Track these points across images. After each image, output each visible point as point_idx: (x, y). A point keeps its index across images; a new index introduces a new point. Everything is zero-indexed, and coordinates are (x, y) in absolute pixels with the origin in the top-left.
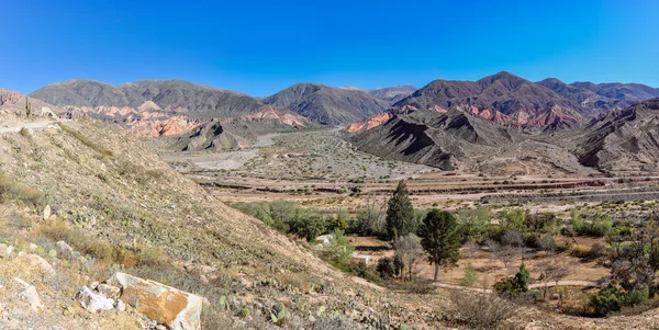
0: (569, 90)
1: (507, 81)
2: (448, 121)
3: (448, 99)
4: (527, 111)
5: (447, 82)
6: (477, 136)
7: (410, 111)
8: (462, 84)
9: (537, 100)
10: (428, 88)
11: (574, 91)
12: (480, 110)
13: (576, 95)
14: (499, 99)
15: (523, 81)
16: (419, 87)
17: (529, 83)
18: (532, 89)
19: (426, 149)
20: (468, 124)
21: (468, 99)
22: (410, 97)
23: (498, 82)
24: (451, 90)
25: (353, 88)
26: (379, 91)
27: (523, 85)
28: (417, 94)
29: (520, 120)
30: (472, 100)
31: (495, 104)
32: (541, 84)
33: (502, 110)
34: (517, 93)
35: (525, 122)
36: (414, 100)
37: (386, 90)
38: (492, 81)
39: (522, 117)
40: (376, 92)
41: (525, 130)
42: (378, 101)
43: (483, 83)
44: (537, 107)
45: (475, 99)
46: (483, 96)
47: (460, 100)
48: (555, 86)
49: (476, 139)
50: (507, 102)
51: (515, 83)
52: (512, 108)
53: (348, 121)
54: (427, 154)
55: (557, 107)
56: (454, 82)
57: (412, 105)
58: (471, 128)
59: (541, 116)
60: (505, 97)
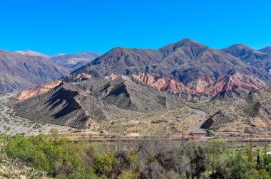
0: (257, 56)
1: (188, 49)
2: (109, 90)
3: (127, 67)
4: (206, 79)
5: (128, 50)
6: (130, 102)
7: (84, 79)
8: (143, 52)
9: (218, 67)
10: (108, 56)
11: (262, 57)
12: (156, 79)
13: (264, 62)
14: (178, 67)
15: (205, 49)
16: (100, 54)
17: (211, 51)
18: (214, 56)
19: (73, 113)
20: (126, 92)
21: (147, 68)
22: (89, 65)
23: (180, 50)
24: (131, 59)
25: (32, 53)
26: (61, 57)
27: (205, 53)
28: (96, 62)
29: (198, 88)
30: (151, 69)
31: (174, 73)
32: (226, 51)
33: (181, 79)
34: (198, 61)
35: (201, 91)
36: (93, 67)
37: (68, 57)
38: (174, 49)
39: (200, 85)
40: (58, 58)
41: (195, 98)
42: (58, 68)
43: (165, 51)
44: (216, 75)
45: (154, 67)
46: (163, 65)
47: (138, 68)
48: (241, 53)
49: (130, 106)
50: (187, 71)
51: (197, 50)
52: (191, 76)
53: (22, 87)
54: (73, 117)
55: (238, 75)
56: (136, 50)
57: (90, 73)
58: (128, 96)
59: (218, 85)
60: (186, 66)
